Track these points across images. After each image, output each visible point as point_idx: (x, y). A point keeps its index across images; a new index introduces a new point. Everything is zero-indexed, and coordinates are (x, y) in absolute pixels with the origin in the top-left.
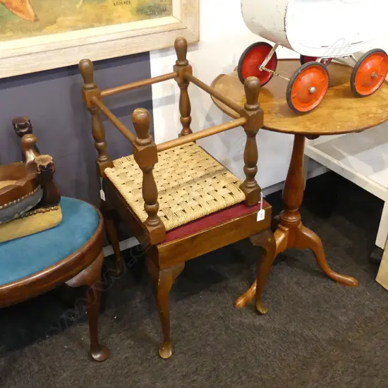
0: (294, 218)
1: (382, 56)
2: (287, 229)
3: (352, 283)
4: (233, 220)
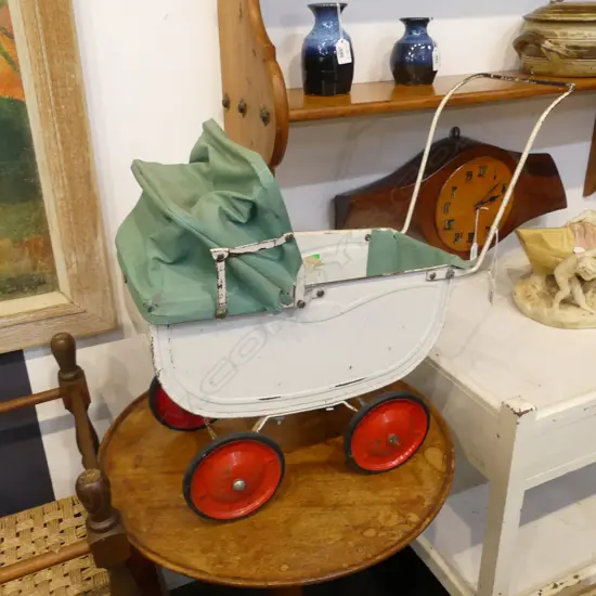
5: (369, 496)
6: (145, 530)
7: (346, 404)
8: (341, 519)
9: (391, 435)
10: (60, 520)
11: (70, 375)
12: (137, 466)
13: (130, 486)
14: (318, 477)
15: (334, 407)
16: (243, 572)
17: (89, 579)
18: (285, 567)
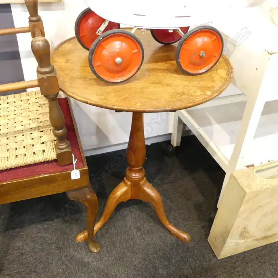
0: (138, 175)
1: (214, 34)
2: (129, 183)
3: (185, 238)
4: (42, 176)
5: (186, 83)
6: (68, 85)
7: (180, 30)
8: (170, 90)
9: (202, 51)
10: (29, 100)
11: (34, 19)
12: (66, 63)
13: (62, 70)
14: (160, 74)
15: (174, 30)
16: (117, 103)
17: (41, 122)
18: (139, 104)
